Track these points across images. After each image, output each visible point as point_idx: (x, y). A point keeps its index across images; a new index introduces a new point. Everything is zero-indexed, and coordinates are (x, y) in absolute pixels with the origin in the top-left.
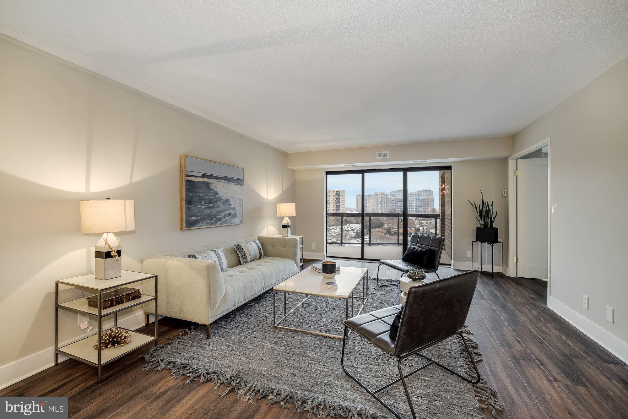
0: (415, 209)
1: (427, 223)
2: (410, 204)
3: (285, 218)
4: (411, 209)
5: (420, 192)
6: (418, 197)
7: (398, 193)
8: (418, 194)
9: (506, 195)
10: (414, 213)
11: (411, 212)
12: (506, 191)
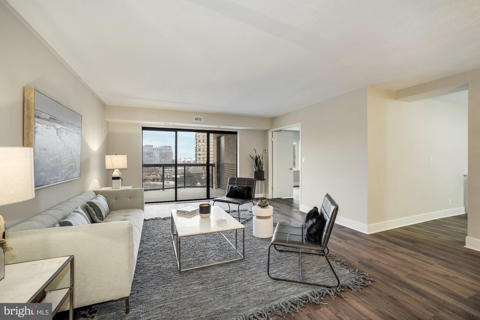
0: (159, 160)
1: (169, 171)
2: (155, 157)
3: (116, 170)
4: (156, 160)
5: (162, 147)
6: (161, 152)
7: (145, 148)
8: (161, 149)
9: (267, 152)
10: (158, 163)
11: (156, 163)
12: (266, 149)
